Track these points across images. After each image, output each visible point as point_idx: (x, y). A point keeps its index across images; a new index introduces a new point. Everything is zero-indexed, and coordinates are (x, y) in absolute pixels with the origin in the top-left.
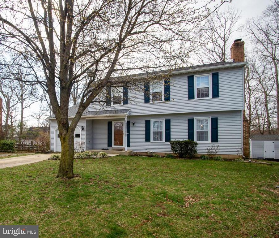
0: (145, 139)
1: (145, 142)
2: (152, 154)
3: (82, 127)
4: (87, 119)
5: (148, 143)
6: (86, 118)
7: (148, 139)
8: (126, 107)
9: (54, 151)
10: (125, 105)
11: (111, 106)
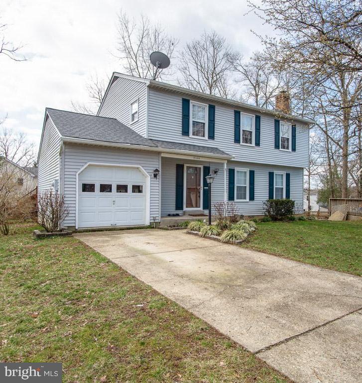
0: (228, 197)
1: (228, 201)
5: (231, 202)
6: (161, 152)
7: (231, 197)
8: (211, 144)
9: (77, 228)
10: (211, 141)
11: (190, 137)
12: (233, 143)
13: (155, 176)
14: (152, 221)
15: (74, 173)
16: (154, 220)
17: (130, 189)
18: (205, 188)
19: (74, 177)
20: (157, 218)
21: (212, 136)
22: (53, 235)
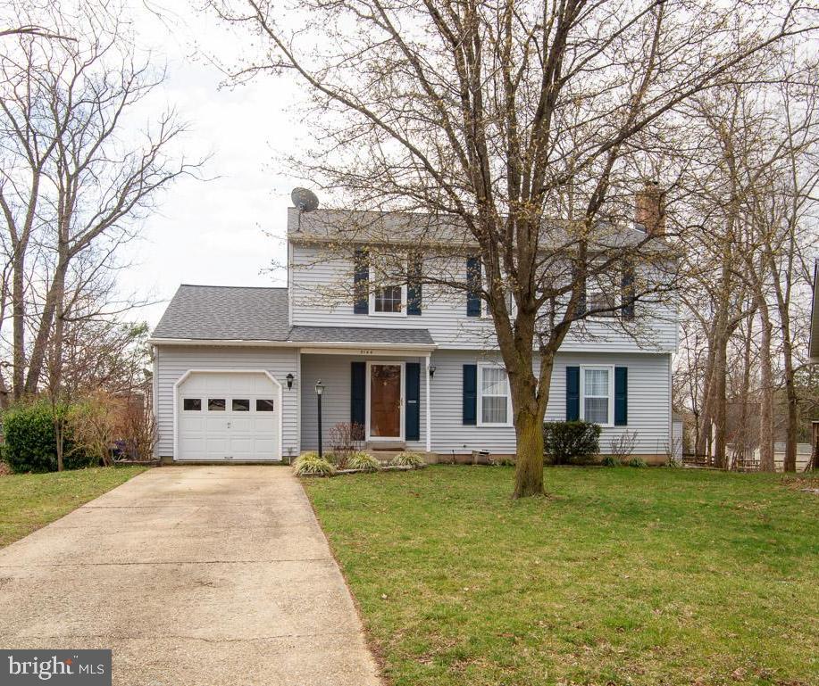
0: (462, 418)
1: (461, 426)
2: (485, 459)
3: (290, 376)
4: (303, 352)
5: (470, 428)
6: (300, 348)
7: (469, 418)
8: (414, 323)
9: (175, 459)
10: (414, 318)
11: (370, 314)
12: (466, 316)
13: (290, 384)
14: (287, 454)
15: (170, 385)
16: (290, 452)
17: (253, 405)
18: (410, 402)
19: (170, 390)
20: (295, 450)
21: (414, 310)
22: (132, 464)
